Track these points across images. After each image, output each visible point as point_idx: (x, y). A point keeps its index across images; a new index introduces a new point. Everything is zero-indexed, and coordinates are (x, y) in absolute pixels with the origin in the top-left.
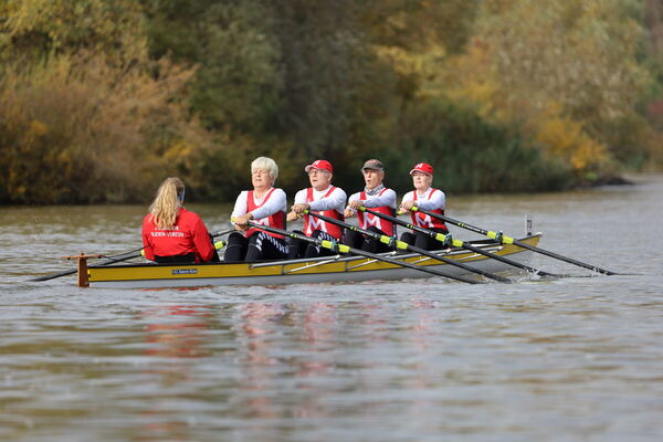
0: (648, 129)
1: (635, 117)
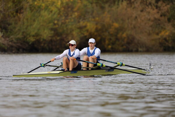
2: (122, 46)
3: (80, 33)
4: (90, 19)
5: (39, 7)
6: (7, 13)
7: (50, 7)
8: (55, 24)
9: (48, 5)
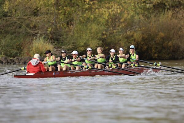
2: (168, 54)
3: (127, 43)
4: (137, 29)
5: (88, 19)
6: (59, 25)
7: (98, 18)
8: (103, 34)
9: (97, 16)
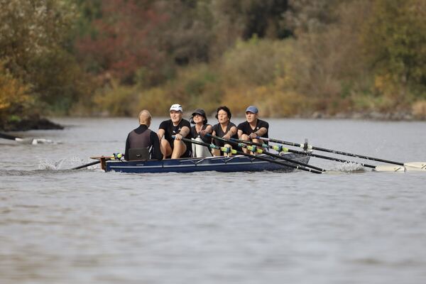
0: (77, 68)
1: (62, 54)
